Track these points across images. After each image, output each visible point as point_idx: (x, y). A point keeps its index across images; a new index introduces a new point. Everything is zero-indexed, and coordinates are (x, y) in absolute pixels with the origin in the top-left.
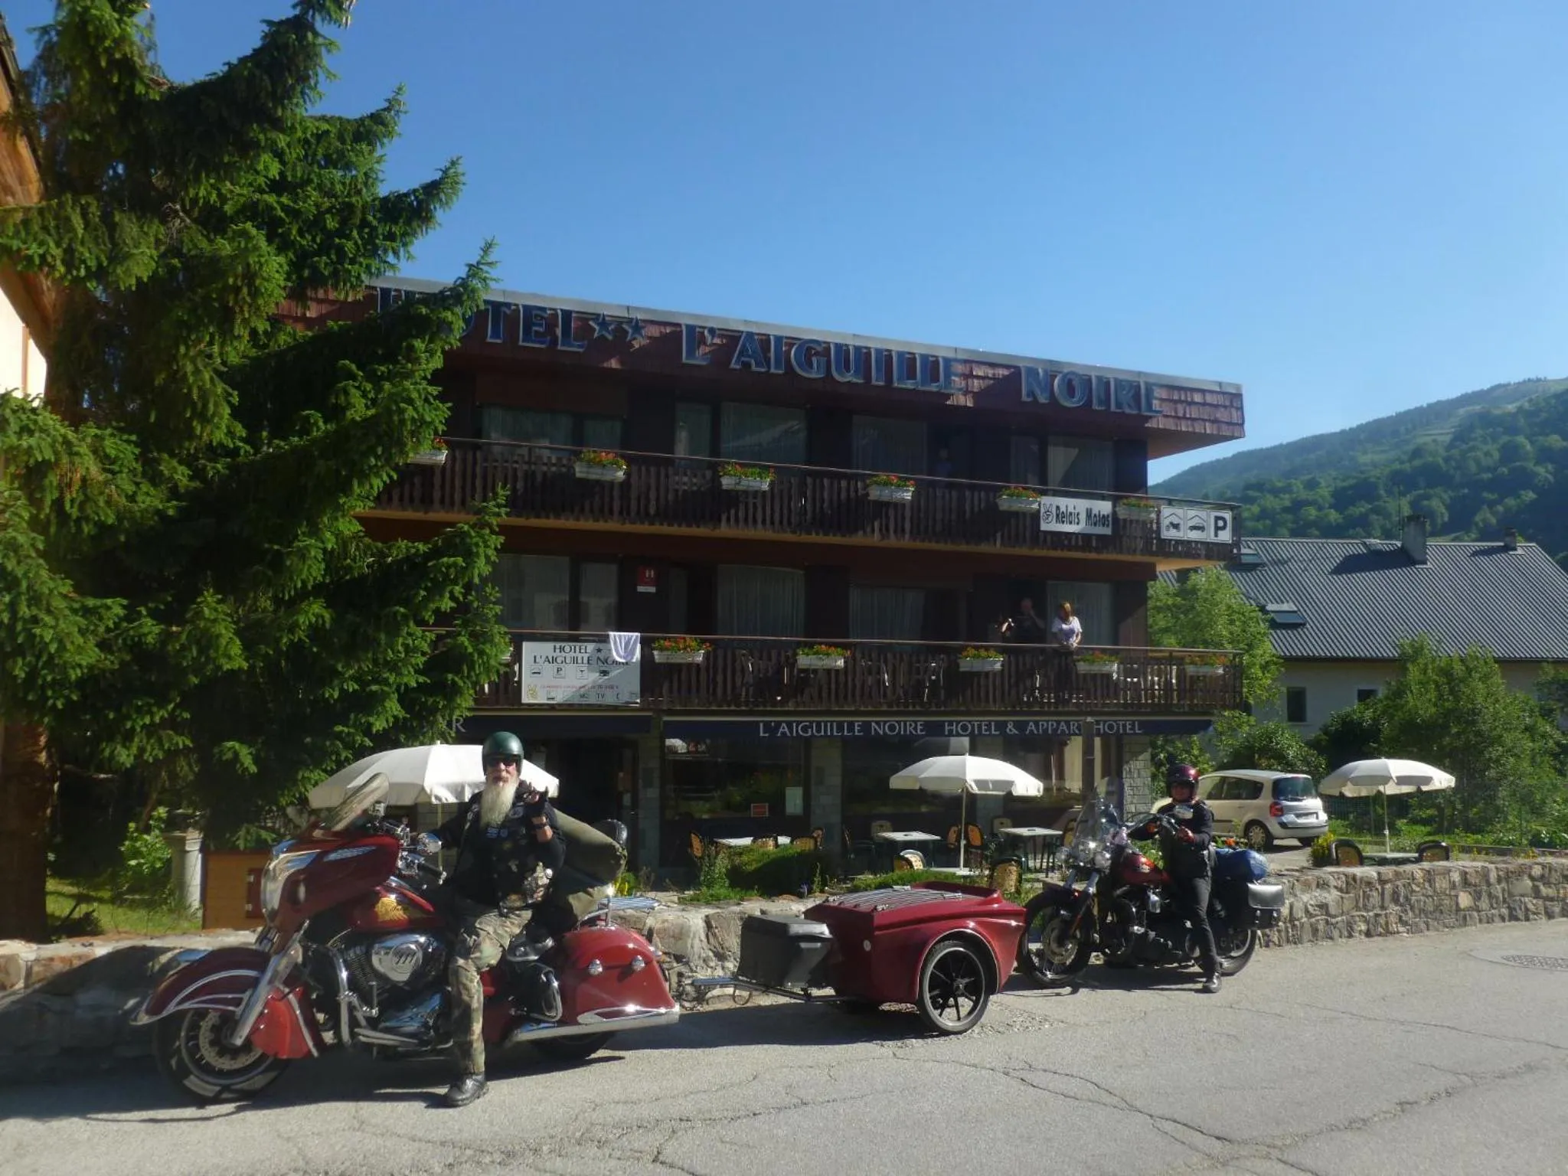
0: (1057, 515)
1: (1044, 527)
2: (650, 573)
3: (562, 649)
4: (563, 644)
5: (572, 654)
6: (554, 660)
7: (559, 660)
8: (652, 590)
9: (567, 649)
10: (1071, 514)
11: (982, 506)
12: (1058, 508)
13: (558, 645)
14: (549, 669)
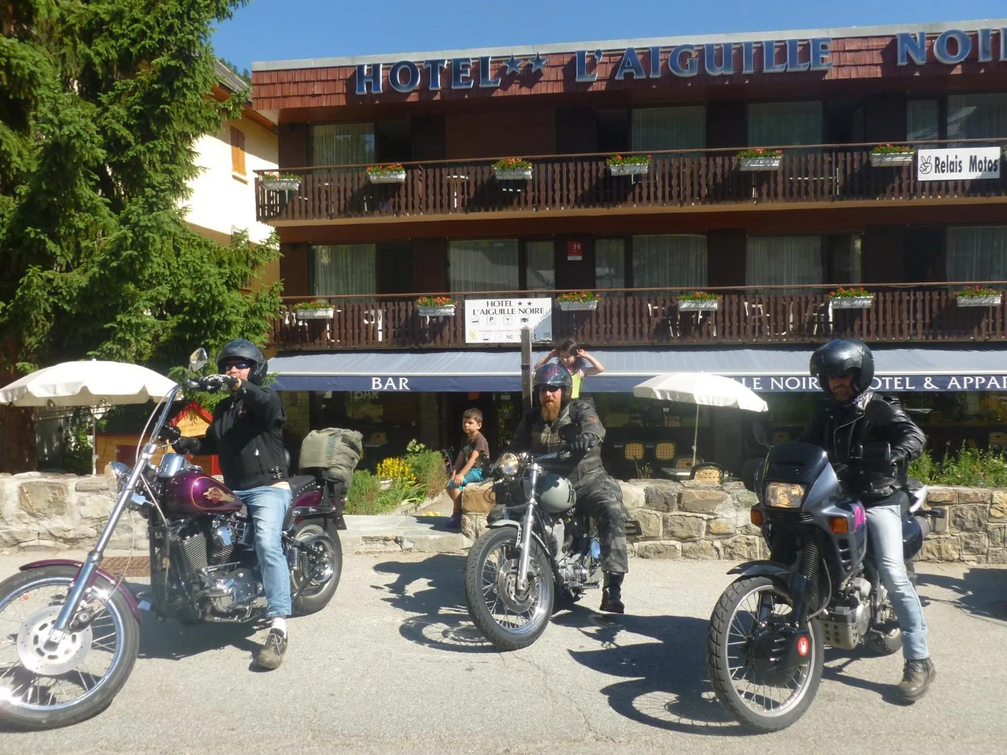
0: (937, 166)
1: (921, 177)
2: (577, 246)
3: (493, 304)
4: (493, 300)
5: (500, 307)
6: (488, 312)
7: (491, 312)
8: (579, 258)
9: (497, 304)
10: (952, 163)
11: (856, 165)
12: (937, 159)
13: (490, 301)
14: (484, 318)
